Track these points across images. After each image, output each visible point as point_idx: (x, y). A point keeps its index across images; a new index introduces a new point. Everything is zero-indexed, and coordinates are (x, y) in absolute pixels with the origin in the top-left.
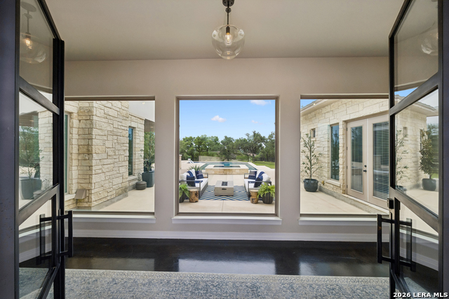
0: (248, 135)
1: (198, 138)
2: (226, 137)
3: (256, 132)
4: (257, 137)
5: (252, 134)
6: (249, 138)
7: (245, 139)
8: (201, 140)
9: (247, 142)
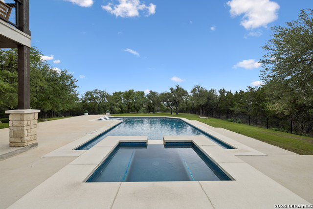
0: (172, 89)
1: (126, 93)
2: (151, 92)
3: (179, 87)
4: (180, 92)
5: (175, 88)
6: (172, 92)
7: (169, 94)
8: (129, 94)
9: (171, 96)
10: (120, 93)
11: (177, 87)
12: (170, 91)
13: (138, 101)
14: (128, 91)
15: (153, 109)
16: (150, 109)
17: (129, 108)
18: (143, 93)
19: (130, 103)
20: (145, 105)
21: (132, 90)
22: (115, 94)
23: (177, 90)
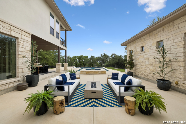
0: (102, 55)
1: (79, 57)
2: (92, 56)
3: (105, 54)
4: (105, 56)
5: (103, 55)
6: (102, 56)
7: (100, 57)
8: (81, 58)
9: (101, 58)
10: (76, 57)
11: (104, 54)
12: (101, 56)
13: (85, 61)
14: (80, 56)
15: (93, 65)
16: (91, 65)
17: (80, 65)
18: (87, 57)
19: (81, 61)
20: (88, 63)
21: (82, 55)
22: (74, 57)
23: (104, 56)
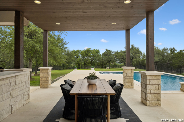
18: (98, 52)
21: (90, 49)
